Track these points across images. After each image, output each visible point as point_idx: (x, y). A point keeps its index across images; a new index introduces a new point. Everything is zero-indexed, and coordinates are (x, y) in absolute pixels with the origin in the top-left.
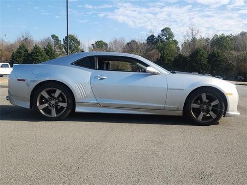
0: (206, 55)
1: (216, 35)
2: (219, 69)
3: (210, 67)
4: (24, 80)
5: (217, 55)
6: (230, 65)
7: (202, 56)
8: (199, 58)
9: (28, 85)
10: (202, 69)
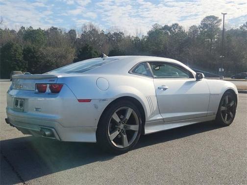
0: (20, 51)
1: (23, 28)
2: (38, 66)
3: (27, 65)
4: (89, 101)
5: (32, 50)
6: (48, 61)
7: (16, 51)
8: (13, 53)
9: (96, 107)
10: (18, 66)
